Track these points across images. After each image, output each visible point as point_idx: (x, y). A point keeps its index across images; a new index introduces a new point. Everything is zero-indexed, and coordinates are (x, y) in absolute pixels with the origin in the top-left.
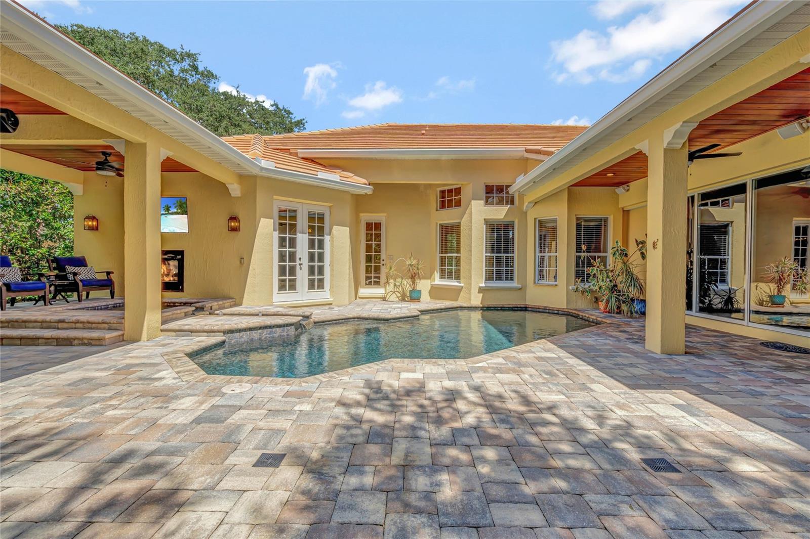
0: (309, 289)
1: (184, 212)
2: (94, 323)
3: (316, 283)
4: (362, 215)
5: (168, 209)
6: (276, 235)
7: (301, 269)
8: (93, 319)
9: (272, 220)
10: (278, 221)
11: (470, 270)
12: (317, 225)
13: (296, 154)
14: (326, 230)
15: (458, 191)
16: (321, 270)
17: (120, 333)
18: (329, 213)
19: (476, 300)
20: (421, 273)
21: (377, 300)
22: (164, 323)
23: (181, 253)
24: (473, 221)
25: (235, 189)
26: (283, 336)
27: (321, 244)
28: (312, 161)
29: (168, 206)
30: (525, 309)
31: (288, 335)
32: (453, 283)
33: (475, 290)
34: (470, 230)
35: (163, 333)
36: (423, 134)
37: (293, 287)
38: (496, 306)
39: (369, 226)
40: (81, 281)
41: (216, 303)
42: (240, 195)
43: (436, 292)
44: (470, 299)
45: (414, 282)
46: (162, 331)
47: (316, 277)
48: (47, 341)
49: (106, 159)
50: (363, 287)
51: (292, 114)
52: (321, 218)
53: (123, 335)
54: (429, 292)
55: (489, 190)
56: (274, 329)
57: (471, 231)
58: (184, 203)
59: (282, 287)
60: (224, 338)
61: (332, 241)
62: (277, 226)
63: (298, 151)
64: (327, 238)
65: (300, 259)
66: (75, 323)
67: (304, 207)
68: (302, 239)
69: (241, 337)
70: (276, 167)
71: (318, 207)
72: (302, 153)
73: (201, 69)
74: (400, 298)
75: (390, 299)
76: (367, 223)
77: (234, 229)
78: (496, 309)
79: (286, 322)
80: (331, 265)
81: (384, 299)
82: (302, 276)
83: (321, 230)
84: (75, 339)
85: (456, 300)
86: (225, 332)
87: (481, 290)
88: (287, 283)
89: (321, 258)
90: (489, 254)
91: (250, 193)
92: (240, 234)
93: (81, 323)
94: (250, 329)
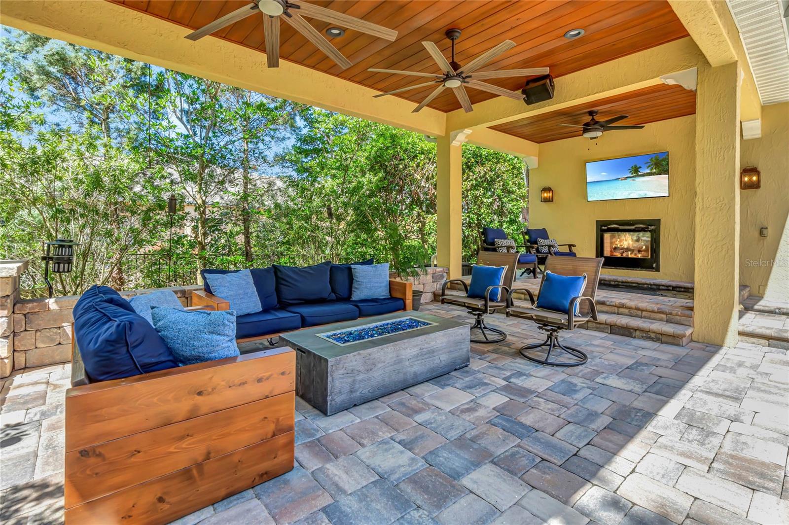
2: (646, 311)
5: (636, 170)
8: (642, 305)
29: (636, 166)
35: (741, 337)
46: (739, 334)
48: (598, 326)
49: (593, 119)
58: (664, 160)
66: (618, 307)
77: (751, 186)
84: (636, 330)
93: (627, 308)
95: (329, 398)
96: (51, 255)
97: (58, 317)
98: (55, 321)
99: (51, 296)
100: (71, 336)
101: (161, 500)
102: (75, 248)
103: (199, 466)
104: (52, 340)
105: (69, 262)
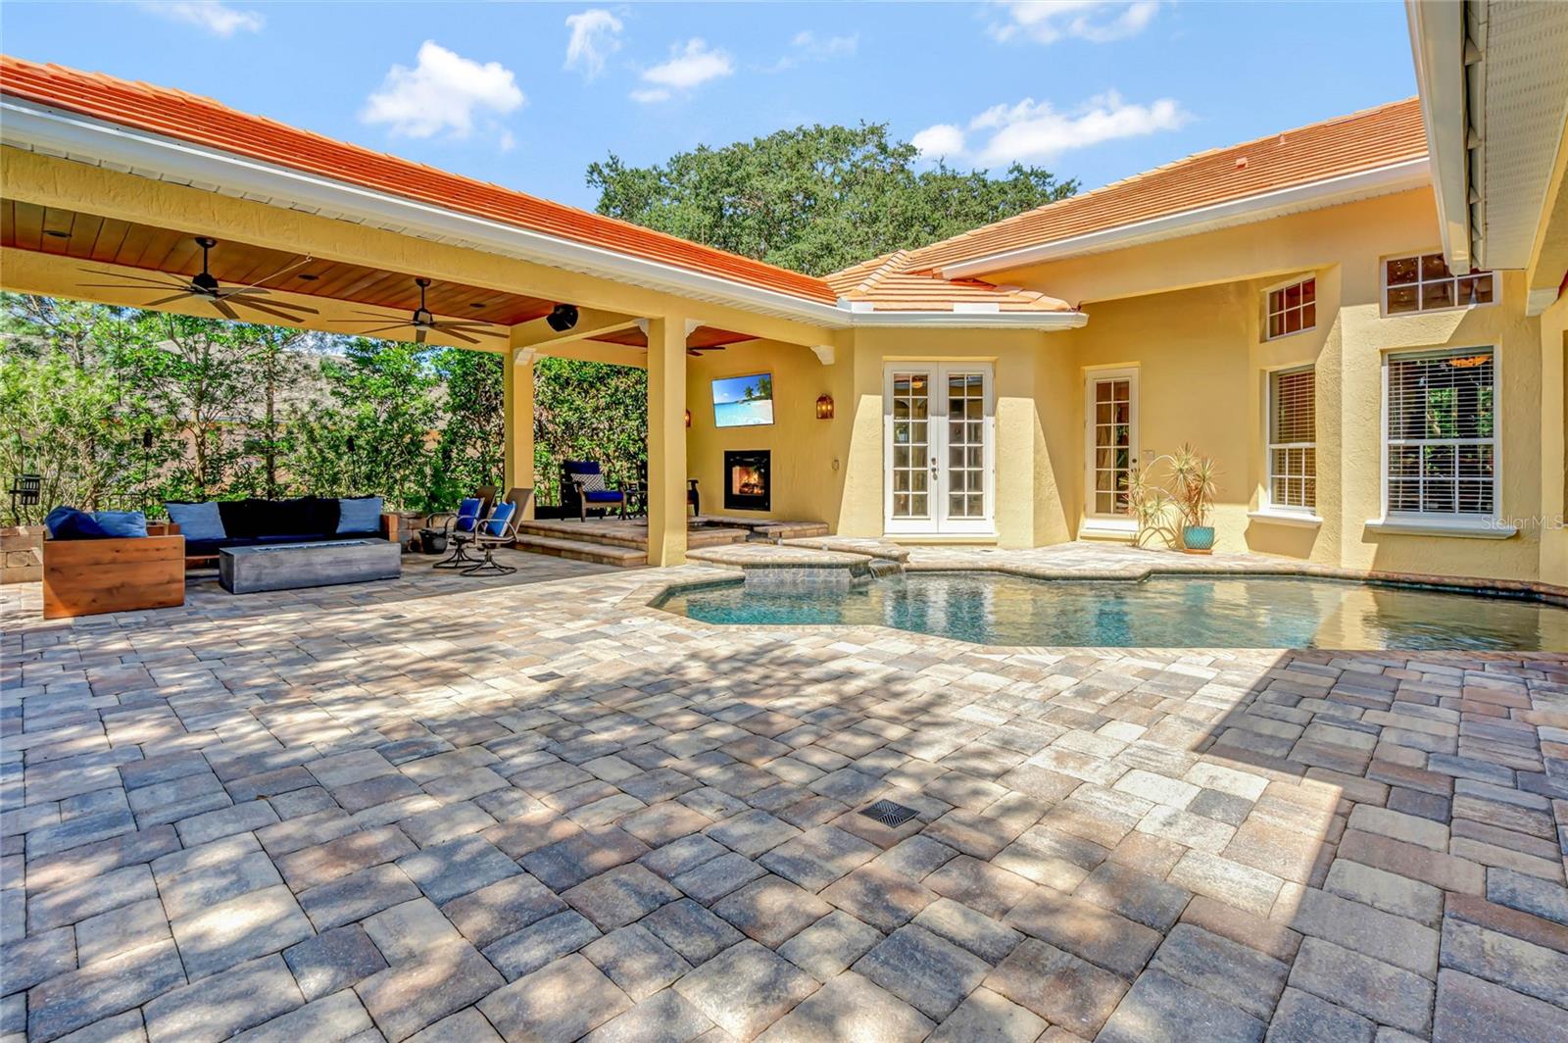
0: (951, 514)
1: (769, 396)
2: (626, 541)
3: (965, 504)
4: (1086, 368)
5: (749, 392)
6: (890, 420)
7: (935, 478)
8: (625, 536)
9: (881, 397)
10: (891, 398)
11: (1338, 483)
12: (966, 401)
13: (939, 276)
14: (986, 406)
15: (1310, 287)
16: (976, 481)
17: (642, 554)
18: (992, 374)
19: (1360, 559)
20: (1211, 488)
21: (1117, 544)
22: (689, 548)
23: (766, 454)
24: (1344, 357)
25: (826, 353)
26: (831, 582)
27: (976, 433)
28: (975, 281)
29: (749, 388)
30: (1527, 595)
31: (838, 582)
32: (1300, 514)
33: (1351, 535)
34: (1338, 381)
35: (688, 560)
36: (1242, 166)
37: (921, 507)
38: (1413, 578)
39: (1103, 390)
40: (586, 493)
41: (788, 528)
42: (832, 362)
43: (1260, 533)
44: (1337, 557)
45: (1194, 508)
46: (687, 557)
47: (966, 493)
48: (587, 556)
50: (1092, 517)
51: (1050, 176)
52: (976, 386)
53: (646, 557)
54: (1247, 534)
55: (1400, 272)
56: (816, 570)
57: (1339, 384)
58: (768, 382)
59: (901, 507)
60: (742, 574)
61: (996, 426)
62: (891, 406)
63: (944, 269)
64: (988, 422)
65: (934, 460)
66: (613, 539)
67: (939, 372)
68: (939, 426)
69: (767, 576)
70: (875, 309)
71: (968, 365)
72: (951, 270)
73: (892, 146)
74: (1172, 544)
75: (1149, 545)
76: (1098, 385)
77: (826, 416)
78: (1415, 586)
79: (835, 561)
80: (996, 471)
81: (1135, 543)
82: (939, 490)
83: (977, 409)
84: (604, 557)
85: (1307, 556)
86: (746, 566)
87: (1370, 534)
88: (912, 504)
89: (976, 457)
90: (1402, 442)
91: (846, 358)
92: (835, 421)
93: (617, 539)
94: (780, 566)
95: (235, 582)
96: (18, 488)
97: (28, 542)
98: (24, 545)
99: (18, 524)
100: (42, 562)
101: (94, 601)
102: (41, 482)
103: (117, 588)
104: (22, 561)
105: (36, 494)
